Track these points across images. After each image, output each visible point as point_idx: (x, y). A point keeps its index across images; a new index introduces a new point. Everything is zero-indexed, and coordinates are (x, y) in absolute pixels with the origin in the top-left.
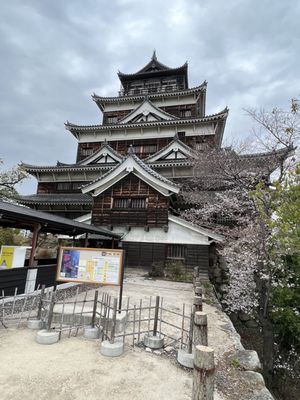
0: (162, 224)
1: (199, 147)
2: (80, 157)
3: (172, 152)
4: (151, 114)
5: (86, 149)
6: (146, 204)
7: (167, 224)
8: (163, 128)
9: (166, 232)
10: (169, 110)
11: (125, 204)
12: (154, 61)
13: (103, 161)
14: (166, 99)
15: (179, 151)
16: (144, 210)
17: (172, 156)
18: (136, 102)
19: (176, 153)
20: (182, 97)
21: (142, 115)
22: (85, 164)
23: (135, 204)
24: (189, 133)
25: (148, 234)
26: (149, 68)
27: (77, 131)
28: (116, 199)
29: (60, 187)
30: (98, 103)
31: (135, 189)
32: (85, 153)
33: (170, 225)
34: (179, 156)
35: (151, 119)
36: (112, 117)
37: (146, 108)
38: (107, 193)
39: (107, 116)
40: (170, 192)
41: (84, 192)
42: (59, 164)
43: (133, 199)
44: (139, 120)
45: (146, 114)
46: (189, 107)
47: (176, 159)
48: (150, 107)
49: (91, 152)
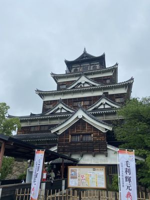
0: (104, 152)
1: (118, 100)
2: (45, 110)
3: (102, 104)
4: (86, 82)
5: (48, 104)
6: (91, 138)
7: (107, 151)
8: (94, 90)
9: (107, 156)
10: (96, 80)
11: (78, 139)
12: (85, 53)
13: (59, 111)
14: (94, 73)
15: (106, 103)
16: (91, 142)
17: (102, 107)
18: (76, 76)
19: (104, 105)
20: (104, 72)
21: (81, 83)
22: (48, 114)
23: (85, 138)
24: (111, 92)
25: (95, 158)
26: (82, 57)
27: (42, 94)
28: (72, 135)
30: (54, 77)
31: (84, 128)
32: (48, 107)
33: (109, 152)
34: (107, 106)
35: (86, 85)
36: (63, 85)
37: (83, 79)
38: (66, 132)
39: (59, 85)
40: (106, 129)
41: (52, 132)
42: (31, 114)
43: (83, 135)
44: (79, 87)
45: (83, 82)
46: (109, 78)
47: (104, 108)
48: (85, 78)
49: (51, 106)
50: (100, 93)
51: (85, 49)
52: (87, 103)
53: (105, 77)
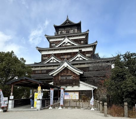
0: (78, 84)
1: (87, 55)
2: (43, 60)
4: (68, 42)
5: (45, 57)
6: (71, 78)
8: (74, 48)
9: (79, 87)
10: (75, 41)
11: (64, 78)
12: (67, 20)
13: (52, 61)
14: (74, 36)
15: (80, 57)
16: (71, 80)
18: (62, 37)
19: (79, 58)
20: (80, 36)
21: (65, 43)
22: (45, 63)
23: (68, 78)
24: (83, 50)
25: (73, 88)
26: (66, 23)
27: (40, 50)
28: (61, 76)
29: (37, 72)
30: (47, 38)
33: (80, 84)
34: (80, 59)
35: (68, 44)
36: (53, 43)
37: (66, 40)
38: (58, 75)
39: (51, 43)
40: (80, 73)
42: (35, 63)
43: (67, 76)
44: (64, 45)
45: (66, 42)
46: (83, 39)
47: (79, 60)
48: (68, 40)
49: (47, 58)
50: (77, 50)
51: (67, 16)
52: (69, 56)
53: (80, 39)
